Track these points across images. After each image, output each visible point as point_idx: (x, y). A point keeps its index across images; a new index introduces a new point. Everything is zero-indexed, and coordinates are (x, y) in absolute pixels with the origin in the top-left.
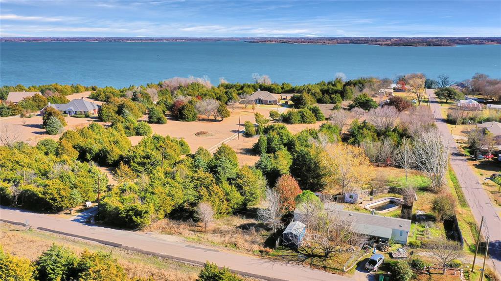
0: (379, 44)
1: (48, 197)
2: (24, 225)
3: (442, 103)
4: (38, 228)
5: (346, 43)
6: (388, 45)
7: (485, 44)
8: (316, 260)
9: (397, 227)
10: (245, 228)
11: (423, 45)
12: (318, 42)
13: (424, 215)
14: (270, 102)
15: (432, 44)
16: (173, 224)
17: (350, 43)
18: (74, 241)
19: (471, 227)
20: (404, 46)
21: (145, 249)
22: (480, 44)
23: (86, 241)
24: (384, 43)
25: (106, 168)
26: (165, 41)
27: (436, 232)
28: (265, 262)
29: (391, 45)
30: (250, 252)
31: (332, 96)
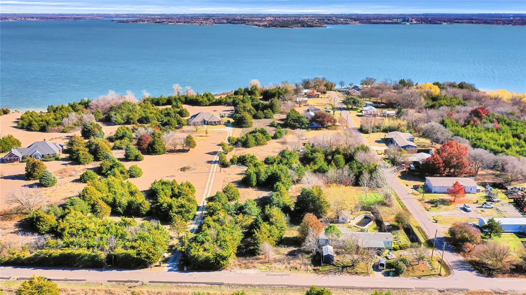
0: (257, 25)
1: (143, 256)
2: (137, 282)
3: (348, 109)
4: (149, 282)
5: (223, 23)
6: (265, 26)
7: (349, 24)
8: (349, 270)
9: (385, 240)
10: (291, 254)
11: (298, 27)
12: (195, 22)
13: (391, 225)
14: (215, 122)
15: (305, 25)
16: (244, 261)
17: (227, 23)
18: (186, 286)
19: (419, 230)
20: (281, 27)
21: (243, 283)
22: (345, 24)
23: (195, 285)
24: (262, 24)
25: (141, 219)
26: (11, 20)
27: (403, 238)
28: (322, 277)
29: (269, 27)
30: (308, 272)
31: (265, 111)
